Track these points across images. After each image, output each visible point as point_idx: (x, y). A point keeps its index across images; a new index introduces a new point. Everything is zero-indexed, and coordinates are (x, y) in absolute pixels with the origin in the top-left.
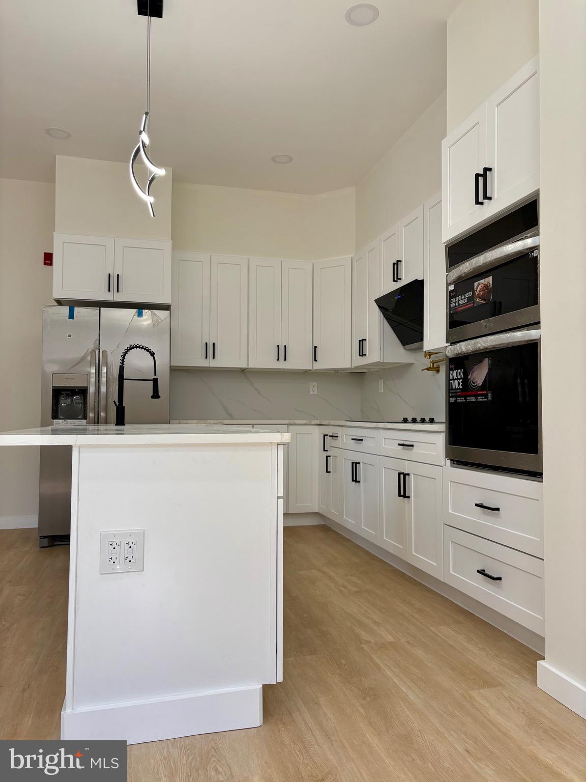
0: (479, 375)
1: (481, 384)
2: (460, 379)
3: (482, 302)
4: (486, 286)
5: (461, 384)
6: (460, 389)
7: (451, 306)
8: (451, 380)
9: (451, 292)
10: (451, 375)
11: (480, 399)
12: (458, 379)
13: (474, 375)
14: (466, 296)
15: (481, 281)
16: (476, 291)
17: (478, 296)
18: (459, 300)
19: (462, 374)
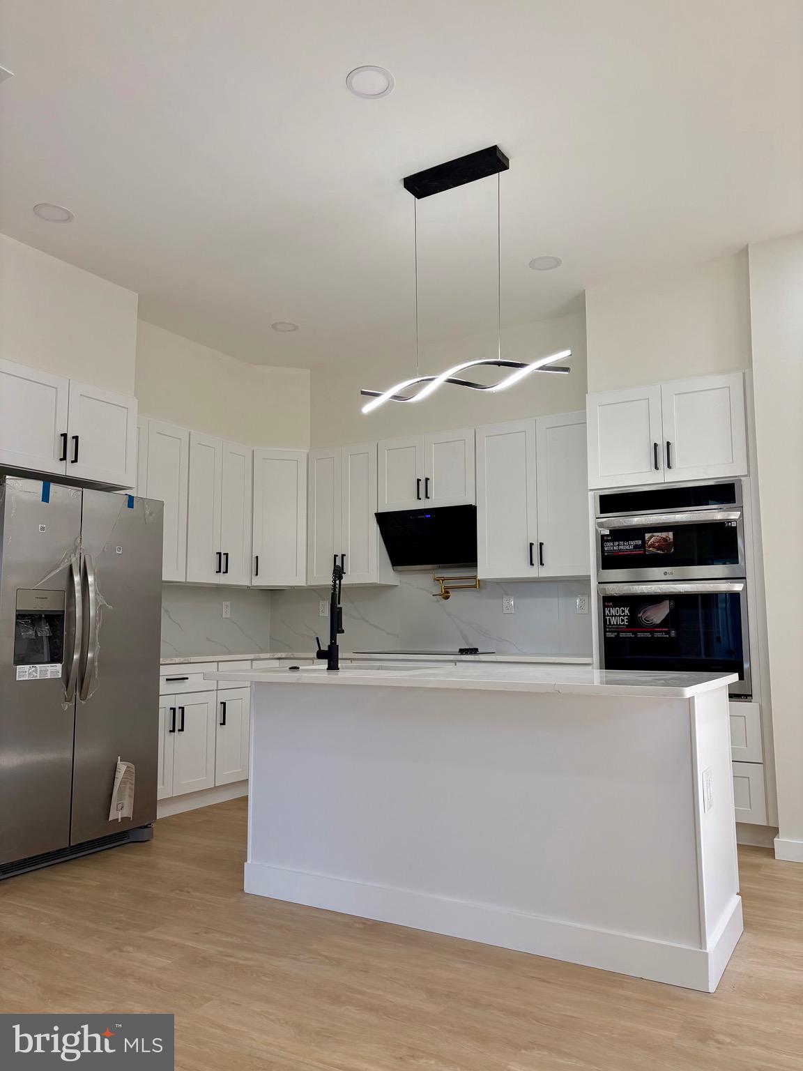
0: (658, 615)
1: (659, 622)
2: (624, 616)
3: (659, 552)
4: (665, 540)
5: (625, 620)
6: (624, 625)
7: (606, 549)
8: (608, 616)
9: (603, 536)
10: (607, 612)
11: (657, 635)
12: (620, 616)
13: (649, 614)
14: (632, 543)
15: (654, 534)
16: (649, 541)
17: (652, 546)
18: (618, 545)
19: (627, 612)
